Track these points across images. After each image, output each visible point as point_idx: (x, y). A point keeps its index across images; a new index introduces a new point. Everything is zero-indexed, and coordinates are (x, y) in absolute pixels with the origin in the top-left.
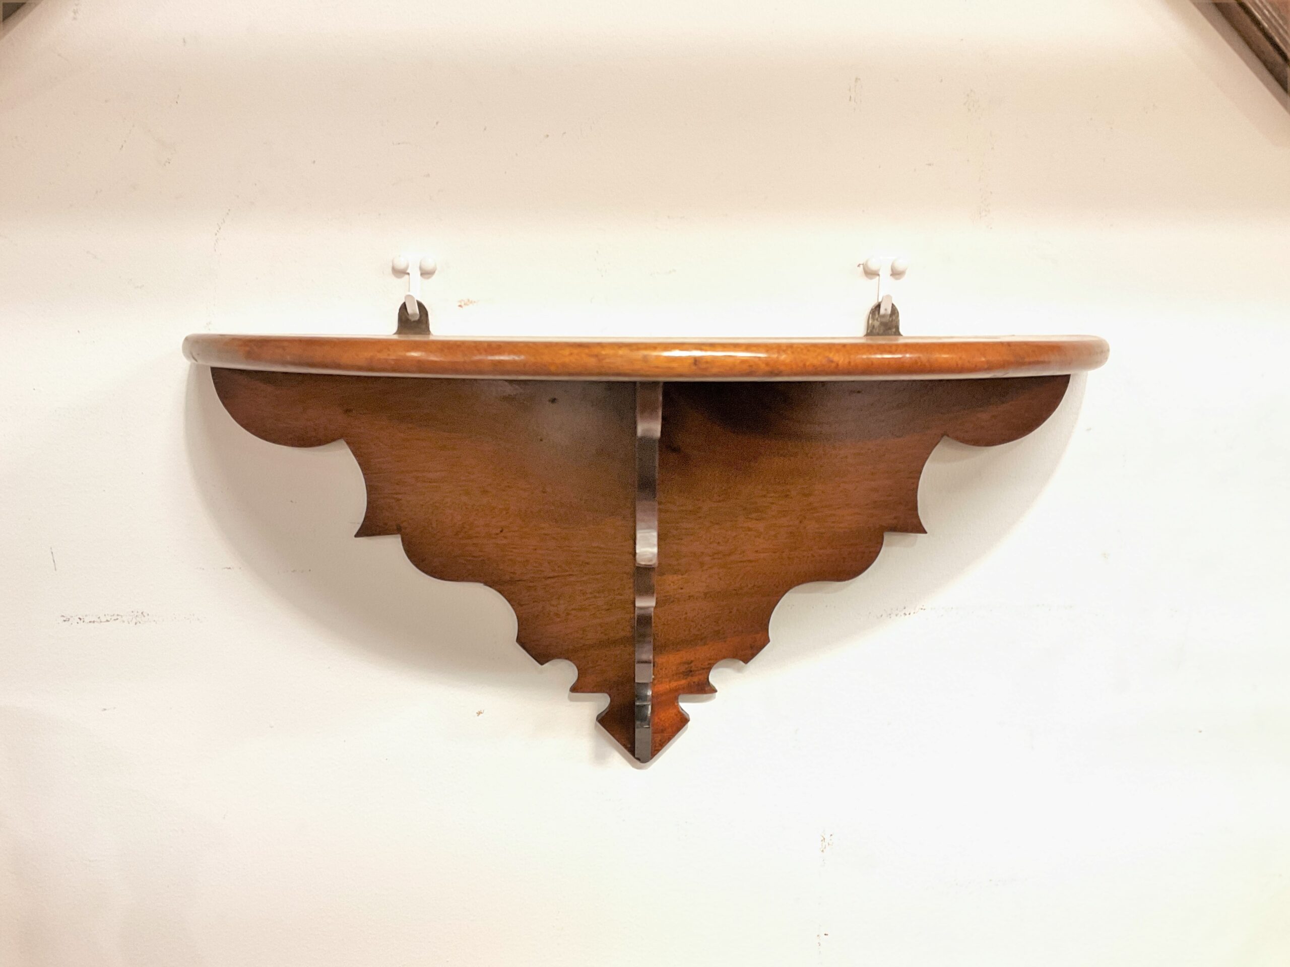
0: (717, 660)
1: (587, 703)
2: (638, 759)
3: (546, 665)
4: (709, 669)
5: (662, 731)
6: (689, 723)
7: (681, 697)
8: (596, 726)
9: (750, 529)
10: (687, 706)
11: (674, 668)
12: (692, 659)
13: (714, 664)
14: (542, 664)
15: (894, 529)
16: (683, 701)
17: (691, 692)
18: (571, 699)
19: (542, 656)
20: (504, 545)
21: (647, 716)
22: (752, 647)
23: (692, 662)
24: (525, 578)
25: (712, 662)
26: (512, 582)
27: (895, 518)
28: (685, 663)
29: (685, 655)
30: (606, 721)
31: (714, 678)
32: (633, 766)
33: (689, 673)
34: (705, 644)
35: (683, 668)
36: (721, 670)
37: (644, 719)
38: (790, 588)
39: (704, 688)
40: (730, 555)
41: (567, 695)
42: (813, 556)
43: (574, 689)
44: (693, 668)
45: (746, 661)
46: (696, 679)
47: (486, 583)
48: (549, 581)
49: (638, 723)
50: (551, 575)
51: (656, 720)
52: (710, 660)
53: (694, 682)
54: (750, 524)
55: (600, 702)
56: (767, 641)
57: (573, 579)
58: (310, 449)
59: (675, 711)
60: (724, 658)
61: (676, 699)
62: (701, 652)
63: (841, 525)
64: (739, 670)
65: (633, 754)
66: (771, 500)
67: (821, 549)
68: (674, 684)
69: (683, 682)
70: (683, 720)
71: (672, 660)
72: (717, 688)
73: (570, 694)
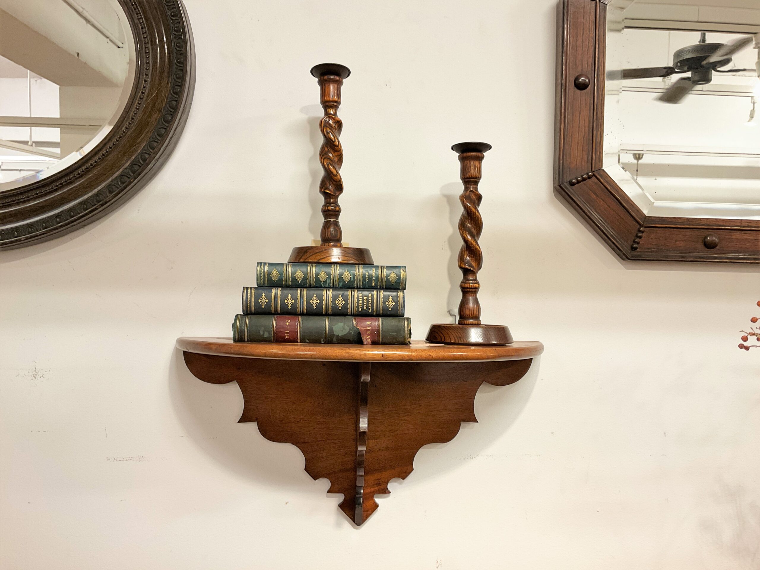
0: (391, 479)
1: (334, 499)
2: (356, 524)
3: (317, 480)
4: (388, 483)
5: (367, 511)
6: (379, 508)
7: (375, 496)
8: (338, 509)
9: (405, 420)
10: (377, 500)
11: (372, 482)
12: (381, 478)
13: (390, 480)
14: (315, 480)
15: (464, 421)
16: (376, 498)
17: (380, 493)
18: (327, 497)
19: (315, 477)
20: (301, 426)
21: (361, 503)
22: (406, 473)
23: (380, 479)
24: (309, 441)
25: (389, 479)
26: (304, 443)
27: (465, 416)
28: (377, 480)
29: (377, 476)
30: (342, 506)
31: (390, 486)
32: (354, 528)
33: (379, 484)
34: (386, 471)
35: (376, 482)
36: (392, 483)
37: (359, 504)
38: (422, 446)
39: (385, 491)
40: (397, 431)
41: (325, 495)
42: (431, 432)
43: (329, 492)
44: (381, 482)
45: (404, 479)
46: (382, 487)
47: (293, 444)
48: (320, 442)
49: (357, 506)
50: (321, 440)
51: (365, 506)
52: (388, 478)
53: (381, 489)
54: (405, 418)
55: (339, 498)
56: (412, 469)
57: (330, 441)
58: (222, 385)
59: (373, 502)
60: (394, 477)
61: (373, 496)
62: (385, 474)
63: (443, 419)
64: (401, 484)
65: (354, 522)
66: (413, 407)
67: (435, 429)
68: (372, 489)
69: (376, 488)
70: (376, 506)
71: (372, 478)
72: (391, 491)
73: (327, 494)
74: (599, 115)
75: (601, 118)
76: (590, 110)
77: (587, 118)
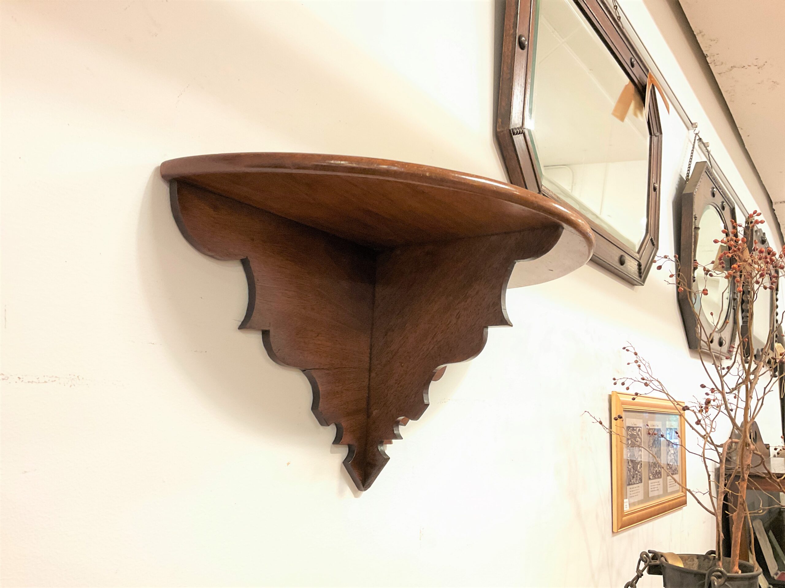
24: (325, 367)
26: (314, 369)
47: (301, 371)
48: (335, 371)
50: (337, 366)
57: (345, 370)
73: (331, 447)
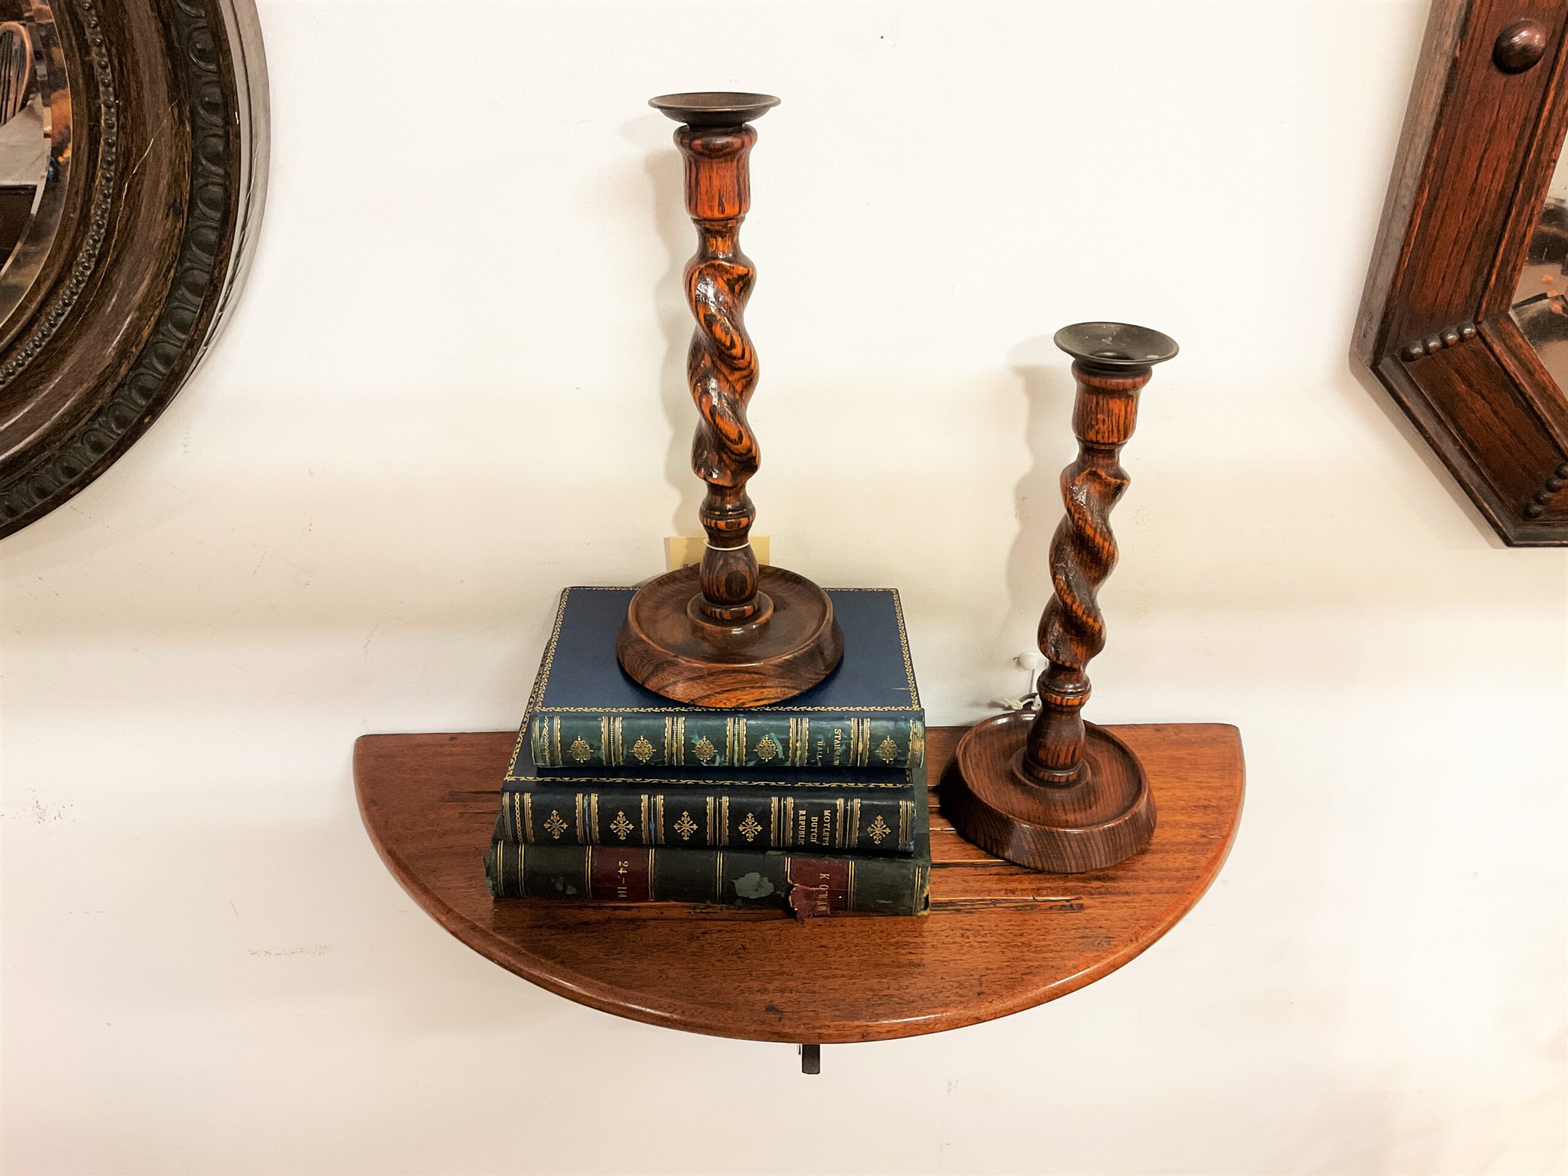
74: (1544, 157)
75: (1545, 164)
76: (1520, 137)
77: (1504, 166)
